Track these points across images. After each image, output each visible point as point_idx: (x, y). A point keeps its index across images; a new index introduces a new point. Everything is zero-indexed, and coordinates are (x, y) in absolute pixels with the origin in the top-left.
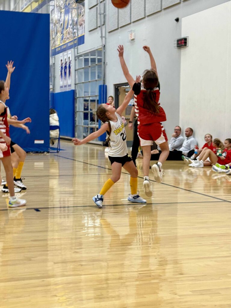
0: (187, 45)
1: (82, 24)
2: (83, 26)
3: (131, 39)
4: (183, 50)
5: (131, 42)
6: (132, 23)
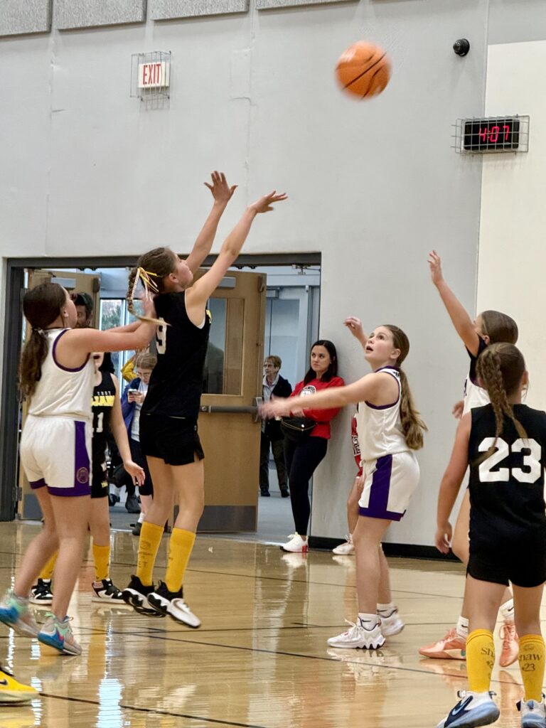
0: (522, 147)
3: (148, 86)
4: (490, 163)
5: (140, 99)
6: (150, 23)
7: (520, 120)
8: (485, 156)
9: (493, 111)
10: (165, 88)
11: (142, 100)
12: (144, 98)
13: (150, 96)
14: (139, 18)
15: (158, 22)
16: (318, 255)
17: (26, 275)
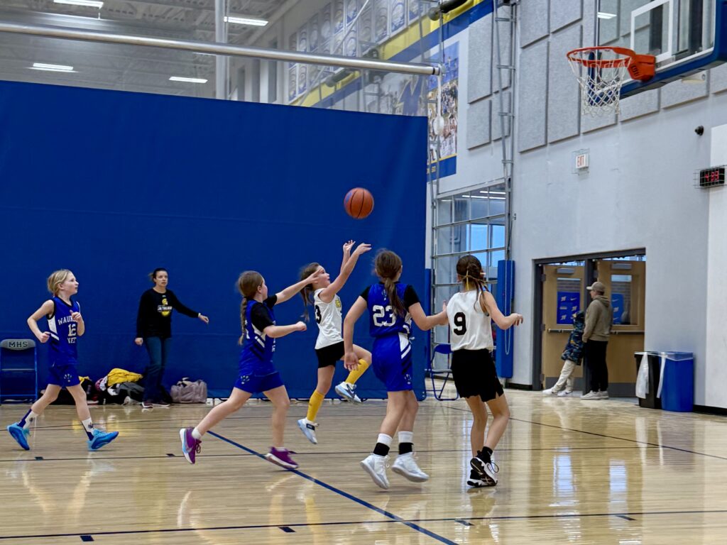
0: (726, 183)
1: (450, 134)
2: (454, 137)
3: (581, 167)
4: (714, 192)
5: (578, 174)
6: (581, 135)
7: (725, 167)
8: (711, 189)
9: (714, 164)
10: (586, 168)
12: (580, 173)
13: (583, 172)
14: (576, 133)
15: (585, 133)
16: (644, 250)
17: (545, 267)
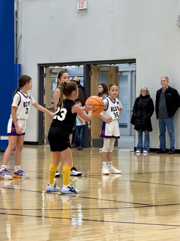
5: (78, 13)
10: (86, 9)
11: (79, 13)
12: (79, 12)
13: (81, 12)
16: (135, 60)
17: (45, 69)
